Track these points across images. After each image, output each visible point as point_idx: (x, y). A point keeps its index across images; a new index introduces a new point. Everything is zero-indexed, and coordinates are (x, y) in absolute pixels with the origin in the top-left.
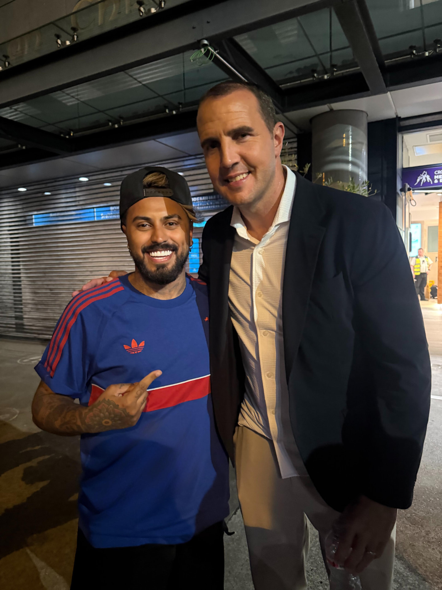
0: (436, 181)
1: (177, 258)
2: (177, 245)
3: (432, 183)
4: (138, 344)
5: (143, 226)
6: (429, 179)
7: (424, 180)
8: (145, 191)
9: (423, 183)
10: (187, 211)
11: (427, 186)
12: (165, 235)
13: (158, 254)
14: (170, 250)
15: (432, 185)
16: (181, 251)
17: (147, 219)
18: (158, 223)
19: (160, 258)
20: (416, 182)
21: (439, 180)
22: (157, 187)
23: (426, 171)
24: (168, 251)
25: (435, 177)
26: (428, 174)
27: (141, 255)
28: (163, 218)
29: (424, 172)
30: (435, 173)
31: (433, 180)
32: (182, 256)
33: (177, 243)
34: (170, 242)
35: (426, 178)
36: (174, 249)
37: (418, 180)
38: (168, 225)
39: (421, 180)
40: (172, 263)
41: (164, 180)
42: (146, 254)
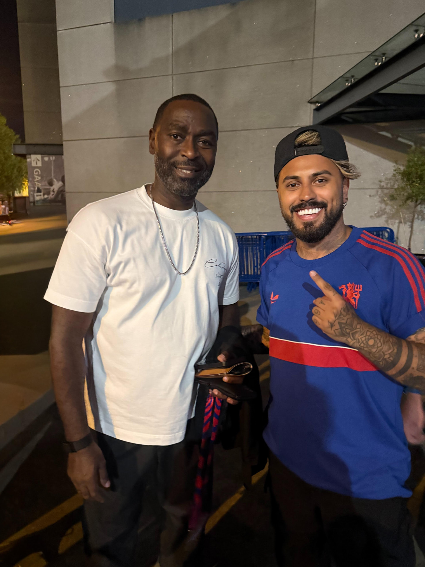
5: (293, 185)
13: (306, 212)
16: (331, 207)
22: (308, 146)
24: (317, 209)
27: (290, 214)
28: (311, 176)
34: (319, 199)
38: (317, 182)
40: (320, 221)
41: (315, 138)
42: (294, 213)
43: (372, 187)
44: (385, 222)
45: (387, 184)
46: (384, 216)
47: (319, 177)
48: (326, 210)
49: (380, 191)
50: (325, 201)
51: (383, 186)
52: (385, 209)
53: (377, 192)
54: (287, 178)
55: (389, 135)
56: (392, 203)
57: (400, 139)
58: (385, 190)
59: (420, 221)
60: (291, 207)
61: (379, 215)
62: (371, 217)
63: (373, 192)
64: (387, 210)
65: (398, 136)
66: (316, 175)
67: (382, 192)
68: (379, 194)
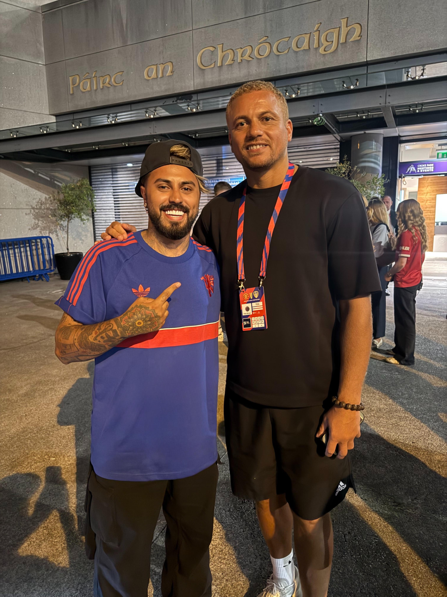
0: (418, 171)
1: (188, 219)
2: (189, 208)
3: (416, 172)
4: (144, 290)
5: (163, 187)
6: (414, 169)
7: (412, 170)
8: (172, 159)
9: (411, 172)
10: (199, 181)
11: (413, 174)
12: (181, 197)
13: (173, 212)
14: (183, 212)
15: (415, 173)
16: (192, 213)
17: (168, 182)
18: (176, 186)
19: (174, 217)
20: (407, 171)
21: (420, 170)
22: (179, 157)
23: (413, 164)
24: (182, 212)
25: (418, 168)
26: (414, 167)
27: (159, 212)
28: (181, 183)
29: (412, 165)
30: (418, 166)
31: (417, 170)
32: (191, 217)
33: (189, 206)
34: (184, 204)
35: (413, 169)
36: (186, 211)
37: (408, 170)
38: (183, 189)
39: (410, 170)
40: (184, 223)
41: (185, 152)
42: (163, 212)
43: (27, 207)
44: (39, 233)
45: (36, 206)
46: (38, 229)
47: (186, 186)
48: (188, 215)
49: (32, 210)
50: (188, 206)
51: (34, 207)
52: (38, 223)
53: (31, 211)
54: (158, 180)
55: (32, 171)
56: (42, 219)
57: (40, 175)
58: (36, 210)
59: (62, 231)
60: (161, 205)
61: (35, 227)
62: (29, 229)
63: (28, 211)
64: (40, 224)
65: (38, 173)
66: (184, 183)
67: (34, 211)
68: (32, 212)
